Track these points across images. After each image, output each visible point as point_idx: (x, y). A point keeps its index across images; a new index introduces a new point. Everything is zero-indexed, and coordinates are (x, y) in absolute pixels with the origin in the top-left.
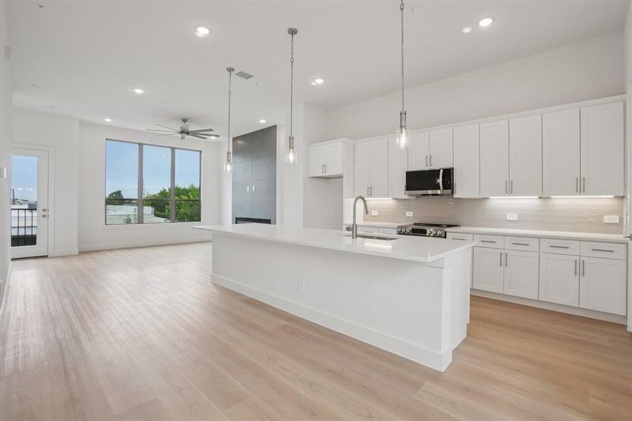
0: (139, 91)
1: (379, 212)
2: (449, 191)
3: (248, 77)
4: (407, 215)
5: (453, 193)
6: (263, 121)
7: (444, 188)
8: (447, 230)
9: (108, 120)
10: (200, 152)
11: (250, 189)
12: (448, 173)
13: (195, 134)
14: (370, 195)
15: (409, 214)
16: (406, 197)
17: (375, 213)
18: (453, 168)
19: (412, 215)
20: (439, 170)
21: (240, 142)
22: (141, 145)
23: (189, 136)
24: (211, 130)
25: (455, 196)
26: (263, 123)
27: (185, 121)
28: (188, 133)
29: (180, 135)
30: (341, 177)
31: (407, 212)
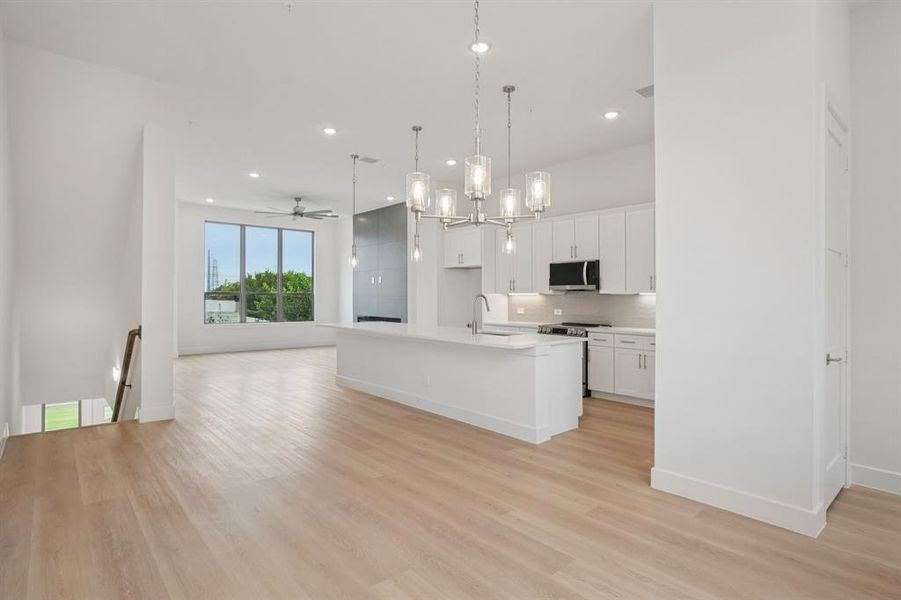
0: (254, 175)
1: (526, 310)
2: (594, 287)
3: (373, 161)
4: (556, 313)
5: (598, 288)
6: (390, 199)
7: (588, 284)
8: (587, 329)
9: (210, 201)
10: (313, 232)
11: (376, 280)
12: (594, 267)
13: (312, 215)
14: (513, 289)
15: (558, 312)
16: (551, 292)
17: (521, 311)
18: (598, 261)
19: (560, 314)
20: (583, 263)
21: (362, 220)
22: (243, 227)
23: (304, 218)
24: (330, 211)
25: (601, 292)
26: (391, 200)
27: (298, 200)
28: (302, 215)
29: (292, 217)
30: (480, 268)
31: (556, 311)
